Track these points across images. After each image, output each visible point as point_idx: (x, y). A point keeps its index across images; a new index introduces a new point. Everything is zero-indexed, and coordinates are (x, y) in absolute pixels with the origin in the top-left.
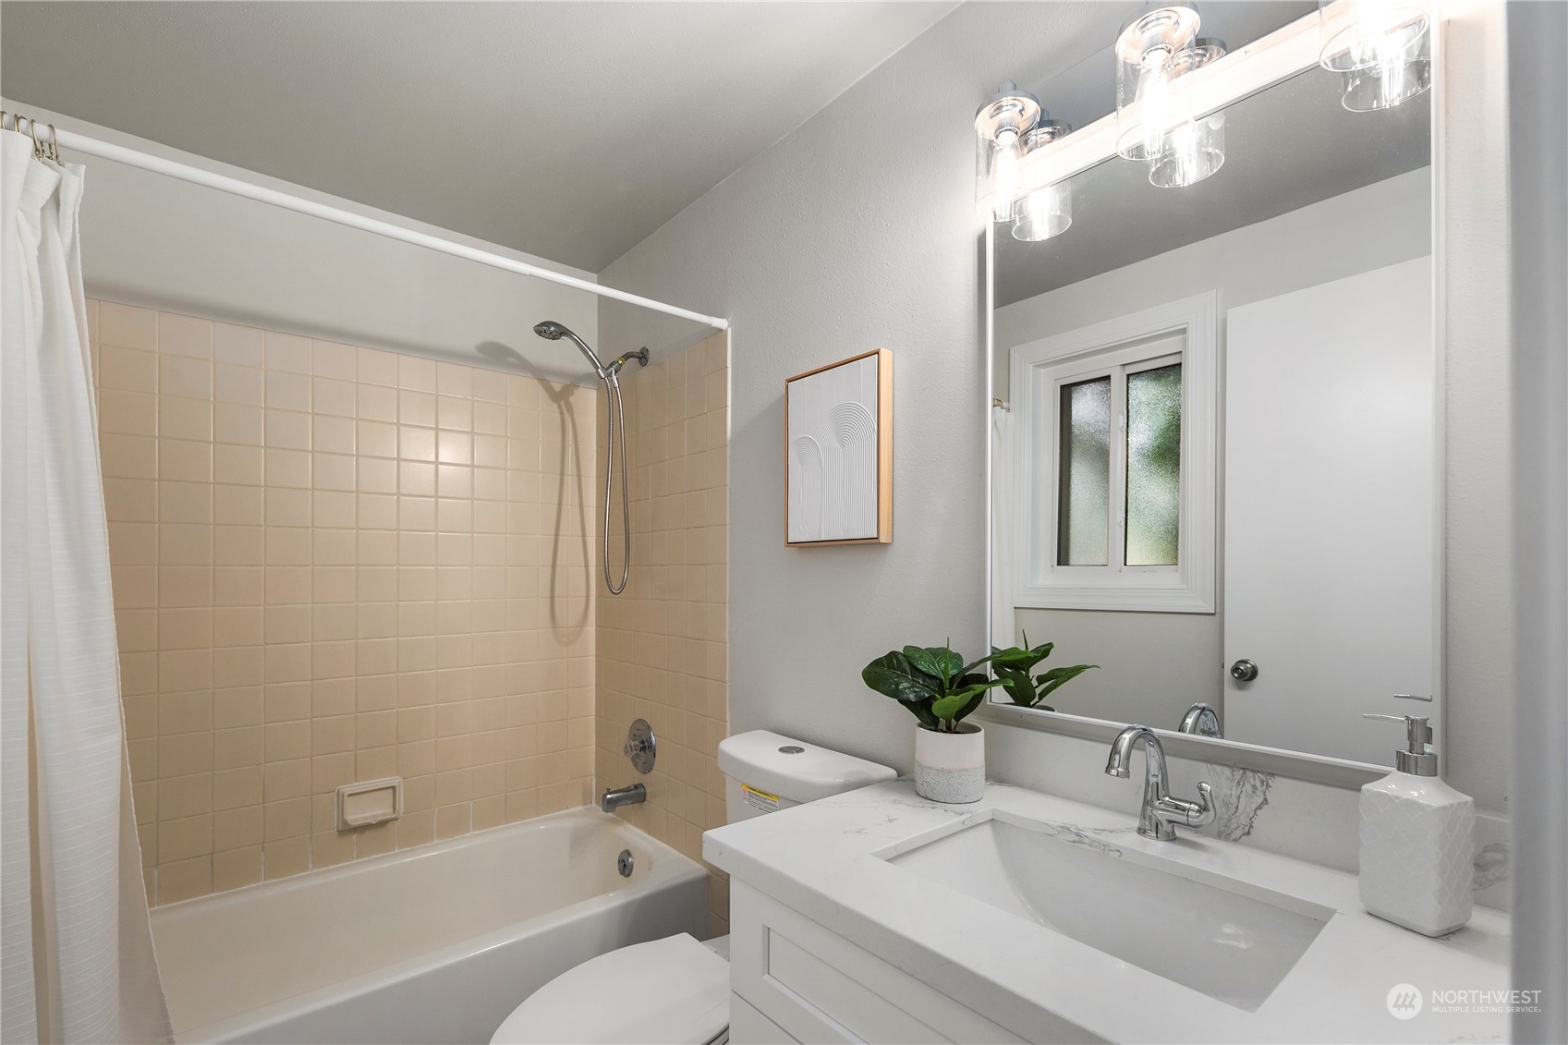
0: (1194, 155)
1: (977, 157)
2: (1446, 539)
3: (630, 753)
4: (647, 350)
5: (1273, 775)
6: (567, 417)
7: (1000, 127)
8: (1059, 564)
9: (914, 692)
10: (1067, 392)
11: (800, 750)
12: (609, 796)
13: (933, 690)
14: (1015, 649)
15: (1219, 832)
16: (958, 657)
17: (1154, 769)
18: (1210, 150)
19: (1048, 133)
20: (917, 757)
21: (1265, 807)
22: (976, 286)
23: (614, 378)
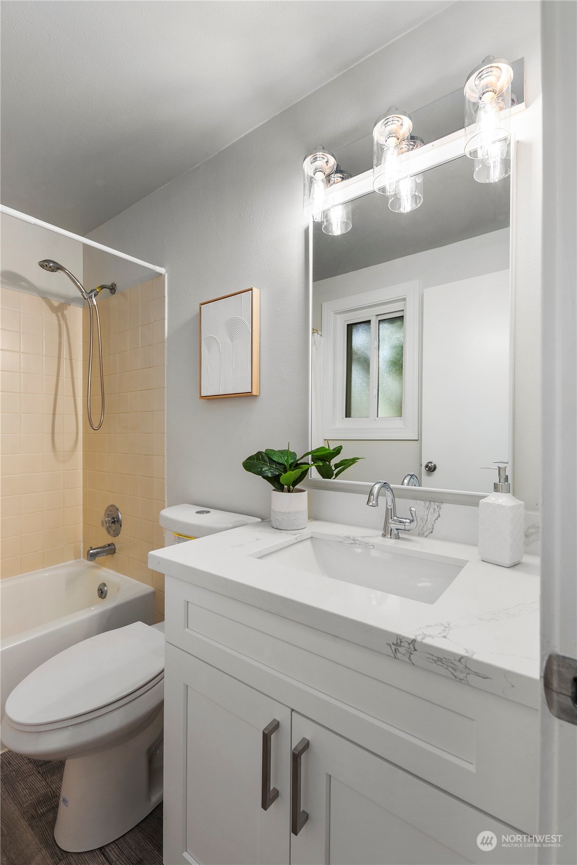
0: (410, 196)
1: (304, 186)
2: (514, 385)
3: (104, 525)
4: (115, 285)
5: (442, 503)
6: (62, 322)
7: (316, 169)
8: (346, 417)
9: (271, 472)
10: (350, 328)
11: (208, 512)
12: (91, 551)
13: (281, 471)
14: (323, 447)
15: (419, 533)
16: (294, 454)
17: (390, 503)
18: (417, 194)
19: (340, 177)
20: (272, 508)
21: (439, 519)
22: (304, 256)
23: (94, 300)
